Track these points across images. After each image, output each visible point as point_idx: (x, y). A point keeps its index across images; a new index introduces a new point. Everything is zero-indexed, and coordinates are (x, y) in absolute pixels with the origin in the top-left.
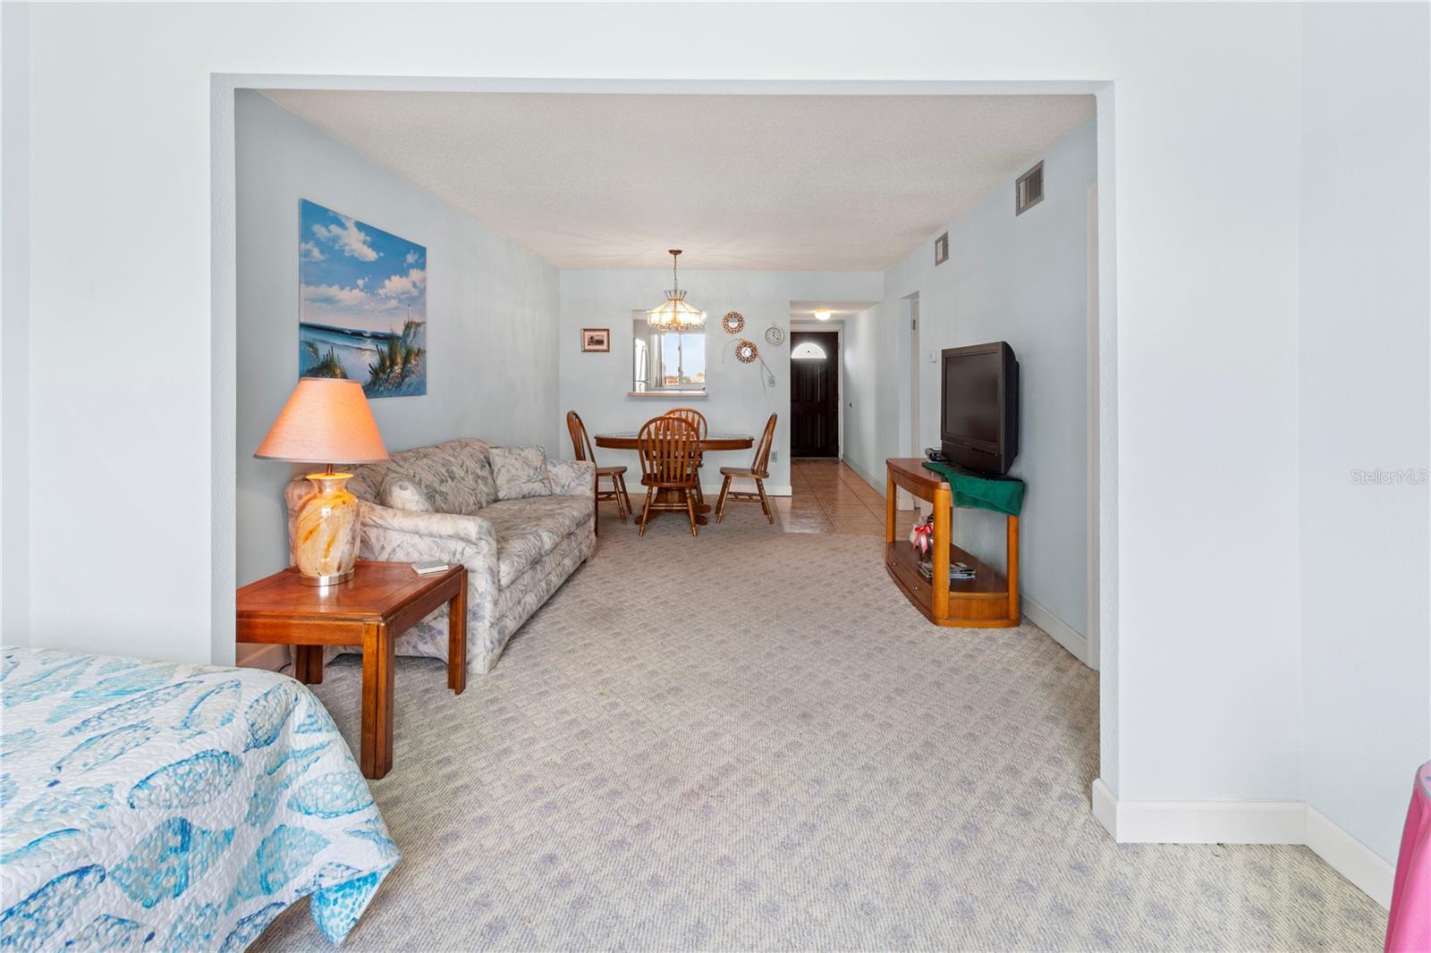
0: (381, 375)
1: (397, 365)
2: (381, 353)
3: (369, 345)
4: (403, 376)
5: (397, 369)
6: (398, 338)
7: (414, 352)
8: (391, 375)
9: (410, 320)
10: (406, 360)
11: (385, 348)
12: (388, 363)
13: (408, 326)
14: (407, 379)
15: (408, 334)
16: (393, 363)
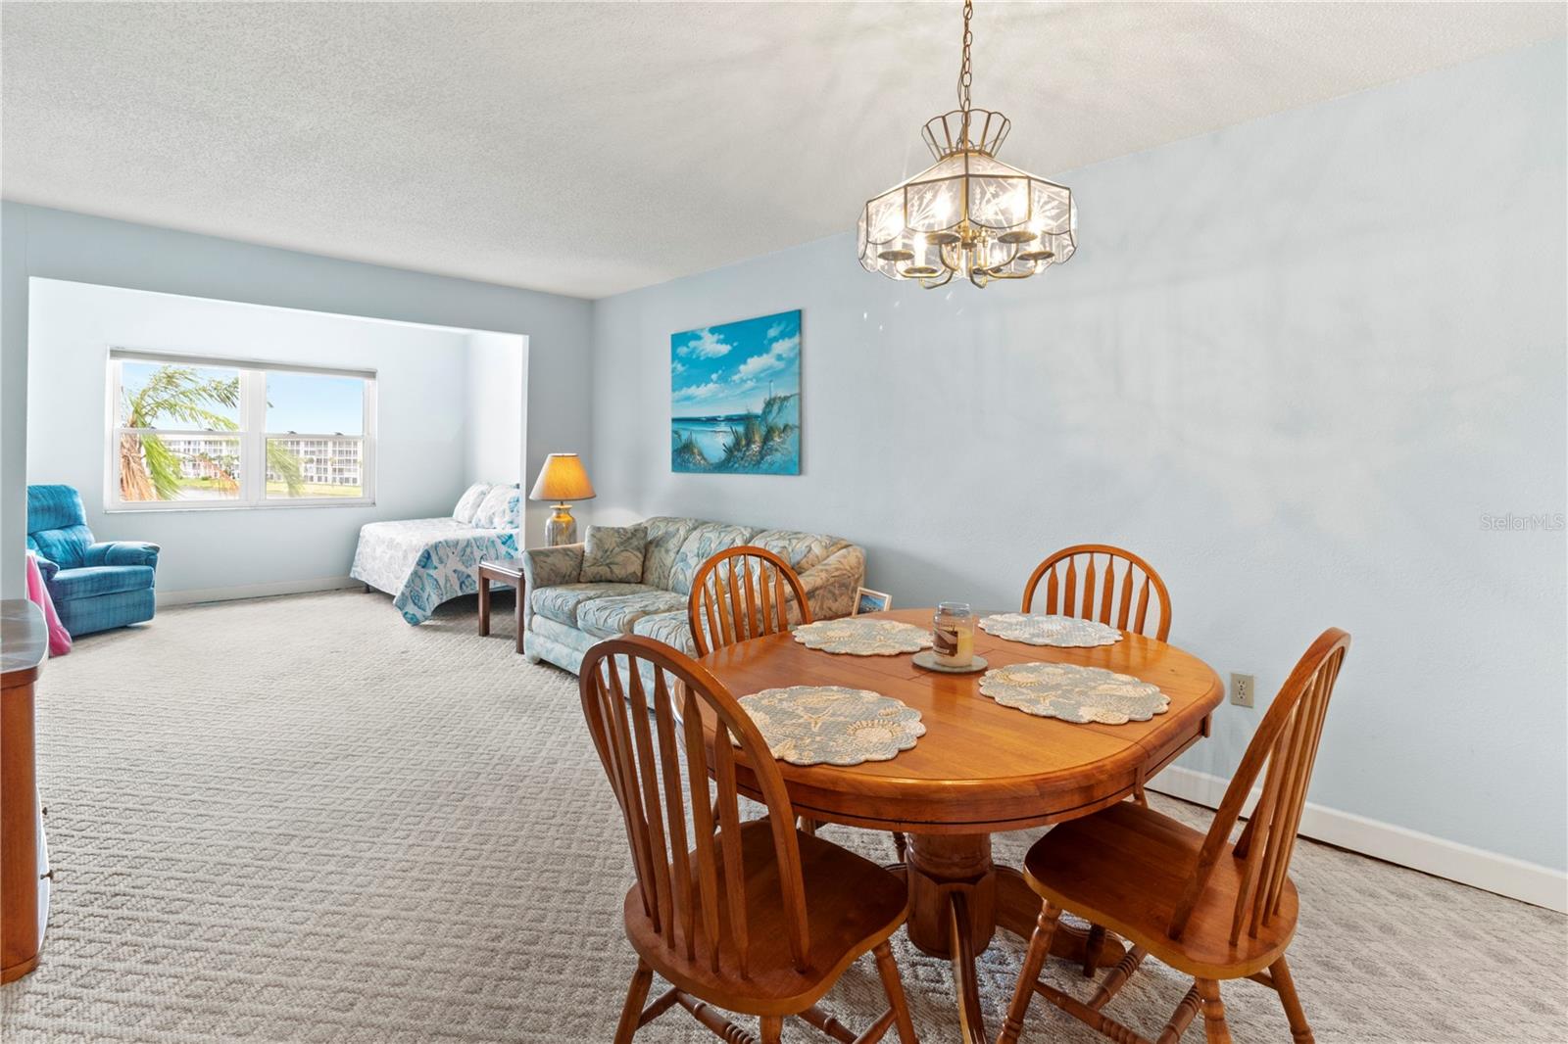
0: (736, 453)
1: (754, 443)
2: (735, 433)
3: (723, 427)
4: (762, 454)
5: (755, 447)
6: (757, 417)
7: (778, 429)
8: (747, 454)
9: (773, 396)
10: (767, 438)
11: (740, 429)
12: (744, 442)
13: (769, 404)
14: (769, 457)
15: (770, 411)
16: (749, 442)
